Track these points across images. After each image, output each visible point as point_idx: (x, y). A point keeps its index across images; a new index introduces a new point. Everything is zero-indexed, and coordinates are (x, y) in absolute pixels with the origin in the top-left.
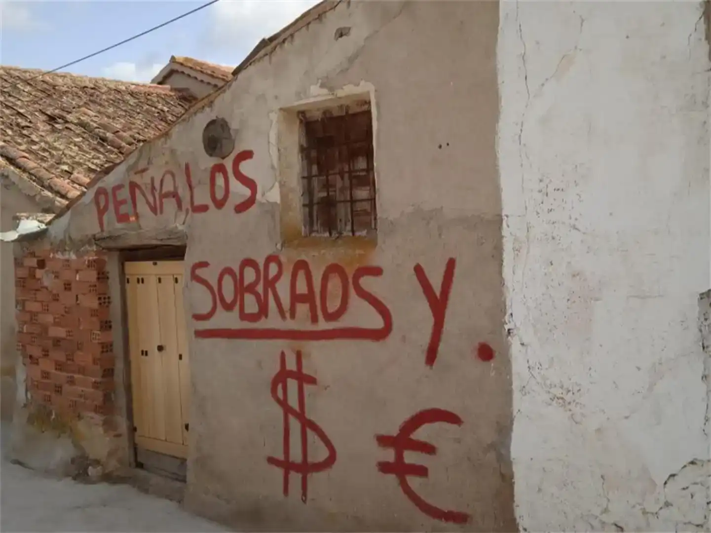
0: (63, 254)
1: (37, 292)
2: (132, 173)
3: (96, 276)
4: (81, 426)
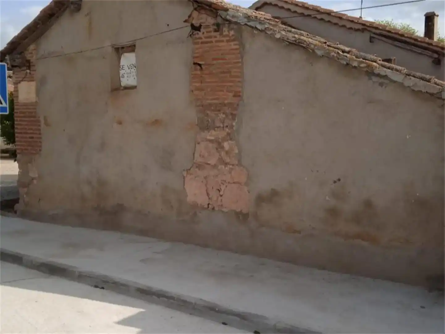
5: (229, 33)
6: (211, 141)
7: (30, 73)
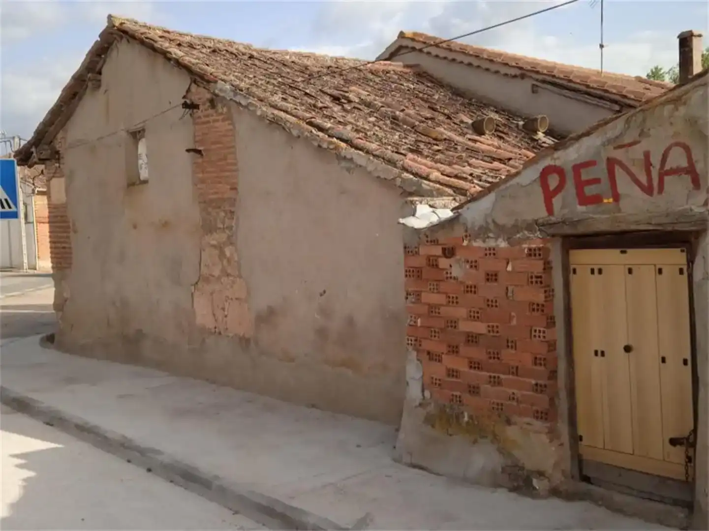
0: (484, 241)
1: (441, 283)
2: (611, 147)
3: (542, 267)
4: (512, 432)
5: (223, 110)
6: (214, 246)
7: (59, 167)
